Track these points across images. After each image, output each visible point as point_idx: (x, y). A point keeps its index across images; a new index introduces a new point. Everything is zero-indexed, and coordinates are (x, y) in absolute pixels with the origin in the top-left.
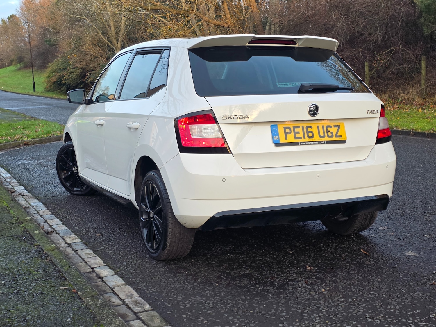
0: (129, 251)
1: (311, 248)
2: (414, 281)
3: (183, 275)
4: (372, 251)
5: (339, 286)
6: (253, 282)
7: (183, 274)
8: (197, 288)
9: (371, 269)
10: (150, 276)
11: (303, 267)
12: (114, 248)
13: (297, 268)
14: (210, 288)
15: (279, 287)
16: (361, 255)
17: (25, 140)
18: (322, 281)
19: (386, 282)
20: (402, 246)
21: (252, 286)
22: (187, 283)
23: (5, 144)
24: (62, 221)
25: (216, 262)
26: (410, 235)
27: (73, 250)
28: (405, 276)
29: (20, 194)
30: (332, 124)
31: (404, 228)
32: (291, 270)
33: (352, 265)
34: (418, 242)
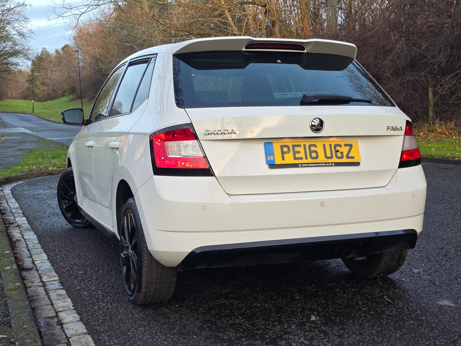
0: (107, 293)
1: (324, 293)
2: (441, 338)
3: (158, 323)
4: (397, 299)
5: (345, 341)
6: (240, 335)
7: (159, 321)
8: (169, 340)
9: (390, 321)
10: (119, 323)
11: (307, 317)
12: (92, 288)
13: (299, 318)
14: (185, 341)
15: (270, 341)
16: (383, 303)
17: (49, 169)
18: (325, 335)
19: (405, 339)
20: (436, 292)
21: (237, 339)
22: (159, 334)
23: (27, 173)
24: (48, 256)
25: (204, 309)
26: (449, 280)
27: (44, 290)
28: (432, 331)
29: (18, 226)
30: (342, 142)
31: (444, 271)
32: (292, 321)
33: (369, 315)
34: (457, 289)
